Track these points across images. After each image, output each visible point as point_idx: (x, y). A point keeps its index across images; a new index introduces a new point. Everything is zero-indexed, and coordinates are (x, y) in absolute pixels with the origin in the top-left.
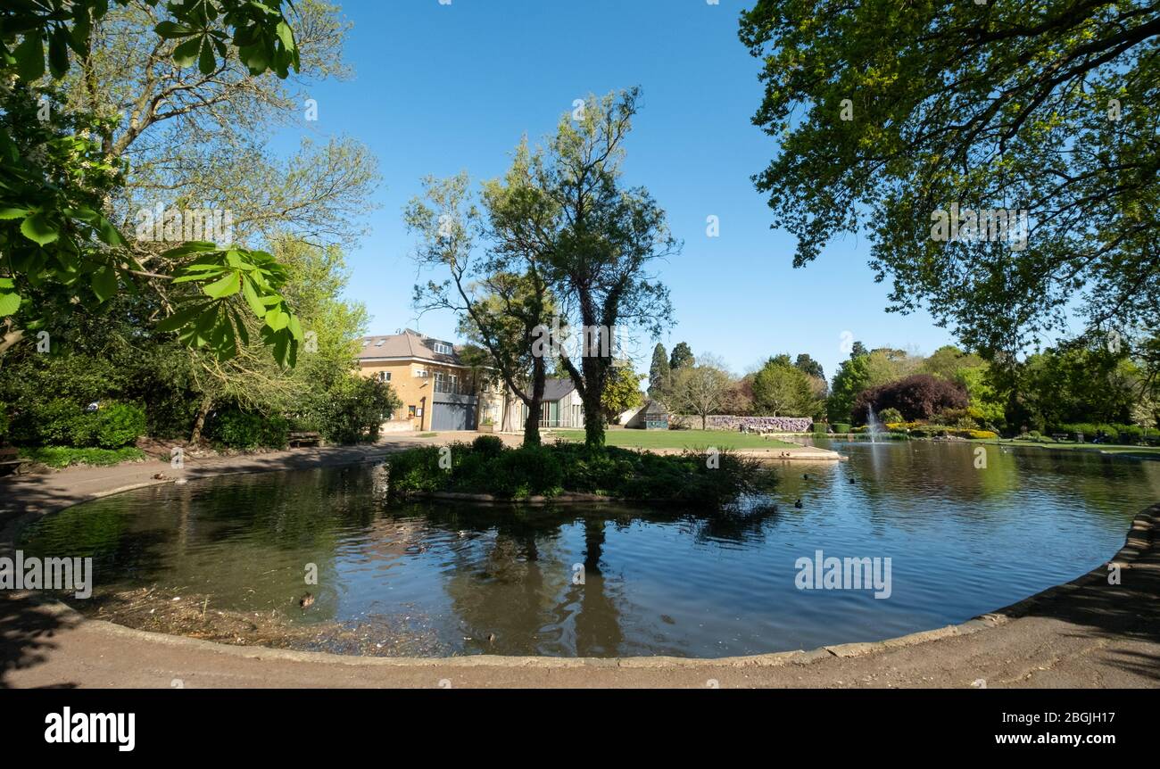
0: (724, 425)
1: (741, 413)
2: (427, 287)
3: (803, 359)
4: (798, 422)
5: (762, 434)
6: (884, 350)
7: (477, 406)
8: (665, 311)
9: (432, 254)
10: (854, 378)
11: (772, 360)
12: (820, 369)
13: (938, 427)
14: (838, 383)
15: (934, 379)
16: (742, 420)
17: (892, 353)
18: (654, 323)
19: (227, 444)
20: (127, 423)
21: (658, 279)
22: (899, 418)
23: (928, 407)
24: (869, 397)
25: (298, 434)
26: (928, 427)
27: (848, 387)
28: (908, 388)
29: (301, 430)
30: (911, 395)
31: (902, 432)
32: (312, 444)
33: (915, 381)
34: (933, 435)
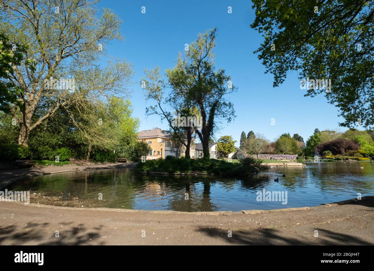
0: (265, 157)
1: (271, 153)
2: (150, 108)
3: (296, 136)
4: (292, 156)
5: (278, 160)
6: (326, 131)
7: (179, 152)
8: (232, 112)
9: (150, 96)
10: (315, 141)
11: (283, 135)
12: (302, 139)
13: (346, 157)
14: (309, 143)
15: (345, 140)
16: (272, 156)
17: (330, 132)
18: (229, 117)
19: (97, 161)
20: (65, 154)
21: (229, 101)
22: (331, 154)
23: (343, 150)
24: (320, 147)
25: (120, 159)
26: (342, 157)
27: (312, 144)
28: (335, 143)
29: (121, 158)
30: (336, 146)
31: (332, 159)
32: (125, 162)
33: (338, 141)
34: (344, 160)
